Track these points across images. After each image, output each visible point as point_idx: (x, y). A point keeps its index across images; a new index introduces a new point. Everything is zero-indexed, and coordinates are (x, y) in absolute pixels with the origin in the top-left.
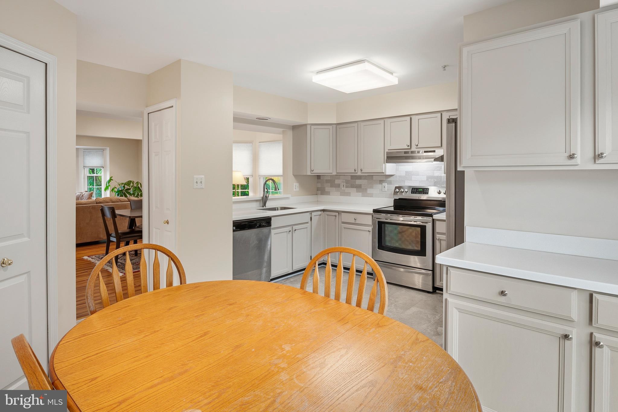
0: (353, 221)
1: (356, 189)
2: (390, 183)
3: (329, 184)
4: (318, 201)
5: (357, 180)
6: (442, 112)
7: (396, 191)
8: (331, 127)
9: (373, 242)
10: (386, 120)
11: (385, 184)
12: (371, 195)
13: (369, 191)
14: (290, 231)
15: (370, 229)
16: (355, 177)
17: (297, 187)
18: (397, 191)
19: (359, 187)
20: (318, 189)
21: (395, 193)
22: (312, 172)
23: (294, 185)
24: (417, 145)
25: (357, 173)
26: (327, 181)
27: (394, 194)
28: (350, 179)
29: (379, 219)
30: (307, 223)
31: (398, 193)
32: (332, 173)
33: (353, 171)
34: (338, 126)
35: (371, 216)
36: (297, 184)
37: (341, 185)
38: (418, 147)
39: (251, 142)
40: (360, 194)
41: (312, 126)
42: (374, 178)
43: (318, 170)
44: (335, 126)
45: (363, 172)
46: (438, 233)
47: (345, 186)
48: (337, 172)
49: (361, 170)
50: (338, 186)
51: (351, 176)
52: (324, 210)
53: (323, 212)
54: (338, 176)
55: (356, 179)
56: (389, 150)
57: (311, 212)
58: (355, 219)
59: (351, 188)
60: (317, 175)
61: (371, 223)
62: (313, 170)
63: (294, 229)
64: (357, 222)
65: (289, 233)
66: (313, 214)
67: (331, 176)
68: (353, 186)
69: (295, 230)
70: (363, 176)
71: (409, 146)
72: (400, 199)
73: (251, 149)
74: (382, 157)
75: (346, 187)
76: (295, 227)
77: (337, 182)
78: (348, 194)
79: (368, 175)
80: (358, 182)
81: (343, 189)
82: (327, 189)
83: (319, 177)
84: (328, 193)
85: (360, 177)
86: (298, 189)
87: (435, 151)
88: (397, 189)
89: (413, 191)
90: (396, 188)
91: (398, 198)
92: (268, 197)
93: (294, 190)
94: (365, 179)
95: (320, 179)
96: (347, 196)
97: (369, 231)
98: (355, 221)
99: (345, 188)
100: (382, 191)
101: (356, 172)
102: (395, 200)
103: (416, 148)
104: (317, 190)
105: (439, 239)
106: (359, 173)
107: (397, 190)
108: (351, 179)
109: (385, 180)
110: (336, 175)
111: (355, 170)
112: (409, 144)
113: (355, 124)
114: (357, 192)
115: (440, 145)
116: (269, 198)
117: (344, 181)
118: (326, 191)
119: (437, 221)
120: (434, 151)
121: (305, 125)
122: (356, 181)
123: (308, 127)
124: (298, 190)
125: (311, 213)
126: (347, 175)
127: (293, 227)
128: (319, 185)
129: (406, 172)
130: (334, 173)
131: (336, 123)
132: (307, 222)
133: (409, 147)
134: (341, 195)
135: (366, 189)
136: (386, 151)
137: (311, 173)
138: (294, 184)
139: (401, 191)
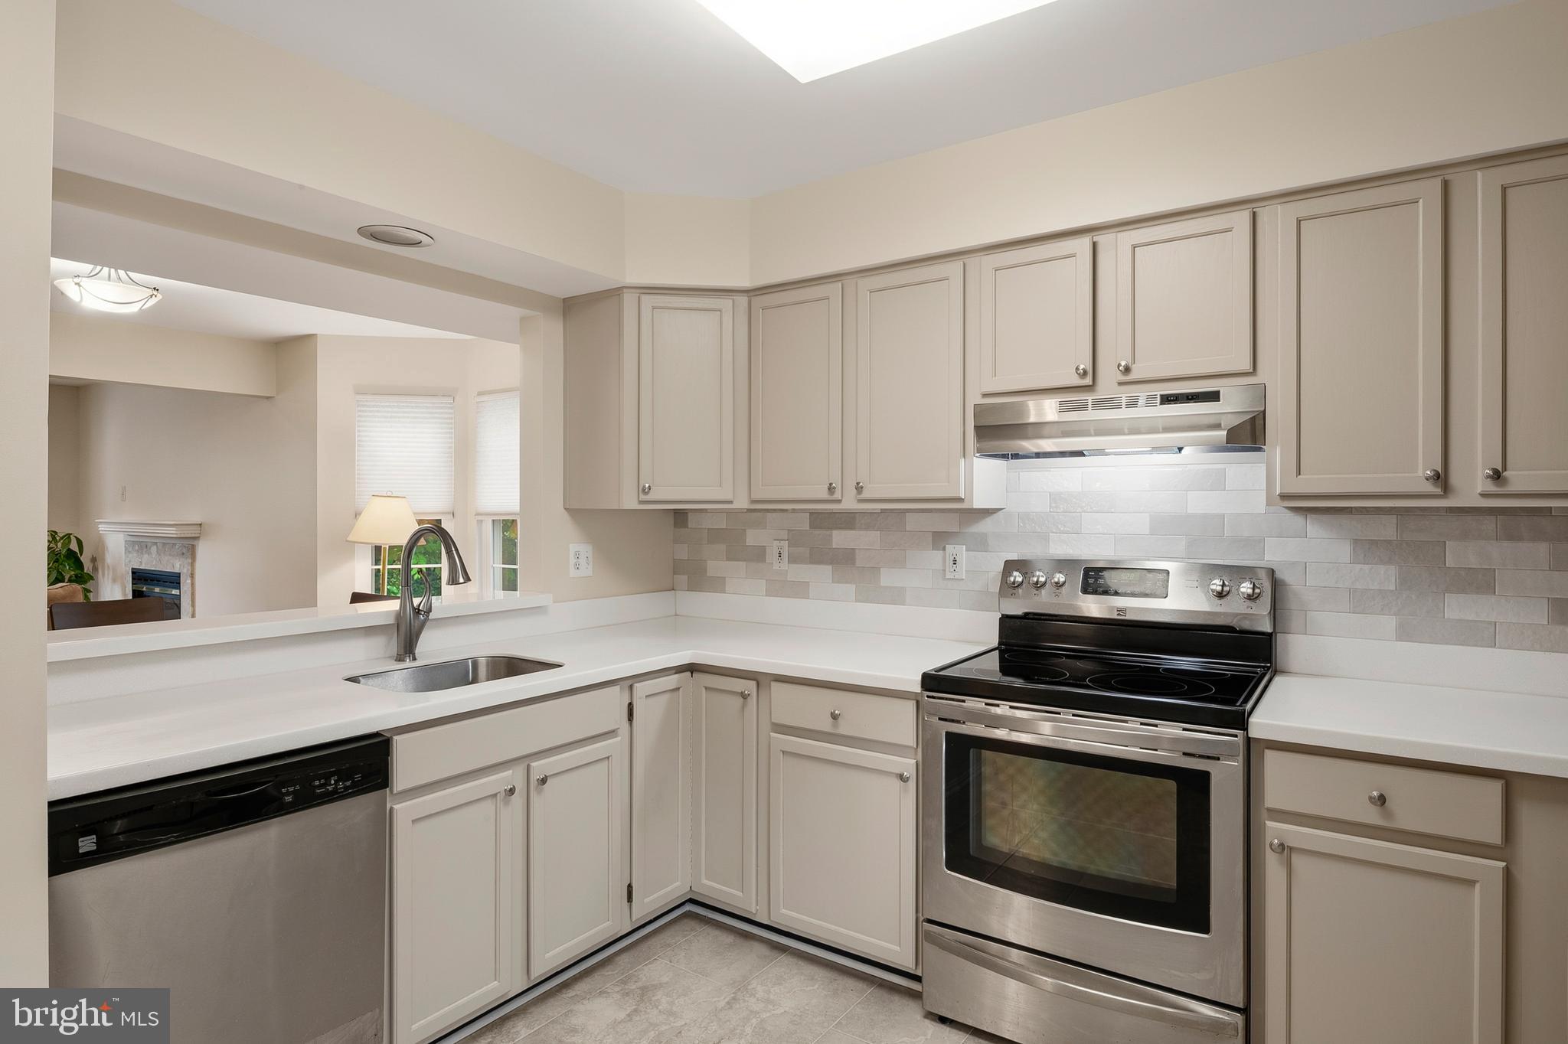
0: (826, 725)
1: (830, 567)
2: (981, 544)
3: (723, 547)
4: (676, 615)
5: (835, 533)
6: (1254, 205)
7: (1012, 579)
8: (726, 303)
9: (922, 832)
10: (972, 261)
11: (956, 550)
12: (896, 597)
13: (889, 578)
14: (512, 791)
15: (908, 765)
16: (826, 520)
17: (582, 561)
18: (1014, 583)
19: (843, 561)
20: (677, 567)
21: (1008, 588)
22: (643, 497)
23: (572, 555)
24: (1127, 370)
25: (839, 501)
26: (715, 535)
27: (1002, 594)
28: (807, 527)
29: (953, 721)
30: (611, 733)
31: (1020, 591)
32: (731, 502)
33: (824, 494)
34: (755, 300)
35: (910, 706)
36: (585, 550)
37: (768, 550)
38: (1132, 377)
39: (449, 393)
40: (851, 588)
41: (644, 298)
42: (912, 523)
43: (672, 490)
44: (743, 300)
45: (865, 495)
46: (1269, 810)
47: (785, 555)
48: (754, 497)
49: (859, 488)
50: (759, 555)
51: (811, 514)
52: (692, 668)
53: (688, 674)
54: (759, 512)
55: (831, 529)
56: (985, 395)
57: (629, 682)
58: (834, 717)
59: (813, 562)
60: (676, 512)
61: (911, 741)
62: (650, 488)
63: (536, 776)
64: (844, 729)
65: (506, 803)
66: (641, 688)
67: (728, 512)
68: (820, 556)
69: (543, 781)
70: (864, 513)
71: (1085, 372)
72: (1026, 616)
73: (446, 416)
74: (956, 425)
75: (793, 560)
76: (539, 767)
77: (753, 537)
78: (799, 590)
79: (883, 511)
80: (840, 539)
81: (776, 566)
82: (715, 567)
83: (679, 517)
84: (717, 585)
85: (847, 520)
86: (587, 570)
87: (1218, 392)
88: (1016, 573)
89: (1091, 581)
90: (1010, 566)
91: (1019, 612)
92: (430, 610)
93: (573, 573)
94: (868, 527)
95: (686, 526)
96: (796, 595)
97: (901, 777)
98: (835, 726)
99: (785, 565)
100: (944, 578)
101: (837, 495)
102: (1005, 619)
103: (1120, 384)
104: (675, 573)
105: (1282, 845)
106: (849, 503)
107: (1017, 577)
108: (810, 527)
109: (956, 529)
110: (748, 510)
111: (831, 489)
112: (1085, 364)
113: (831, 286)
114: (838, 582)
115: (1246, 366)
116: (432, 616)
117: (784, 534)
118: (710, 573)
119: (1267, 751)
120: (1214, 396)
121: (614, 294)
122: (831, 536)
123: (629, 300)
124: (589, 573)
125: (631, 687)
126: (794, 510)
127: (534, 764)
128: (683, 553)
129: (1055, 498)
130: (742, 503)
131: (746, 283)
132: (613, 731)
133: (1088, 381)
134: (769, 593)
135: (875, 570)
136: (975, 399)
137: (641, 502)
138: (571, 546)
139: (1037, 582)
